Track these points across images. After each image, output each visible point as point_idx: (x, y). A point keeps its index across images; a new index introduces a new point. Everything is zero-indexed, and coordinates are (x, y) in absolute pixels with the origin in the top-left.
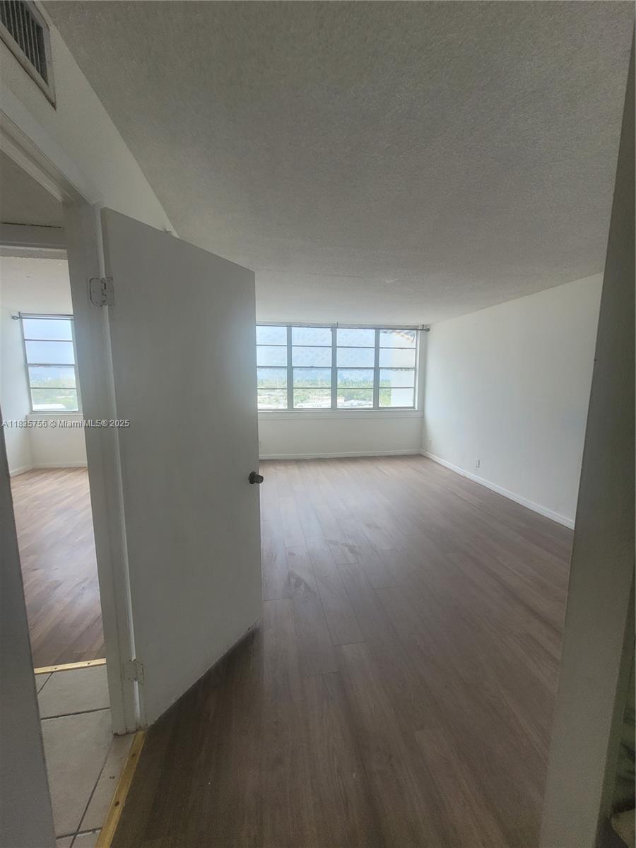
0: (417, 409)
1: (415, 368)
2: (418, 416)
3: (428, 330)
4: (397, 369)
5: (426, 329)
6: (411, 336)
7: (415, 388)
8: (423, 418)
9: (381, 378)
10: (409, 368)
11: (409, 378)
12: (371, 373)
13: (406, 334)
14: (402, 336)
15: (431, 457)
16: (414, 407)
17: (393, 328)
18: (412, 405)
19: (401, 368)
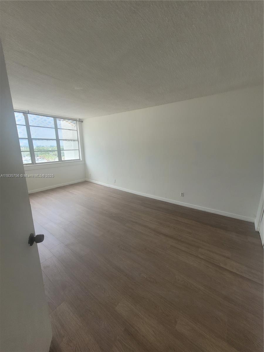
0: (81, 160)
1: (78, 140)
2: (82, 163)
3: (82, 122)
4: (69, 140)
5: (81, 121)
6: (74, 124)
7: (79, 150)
8: (85, 164)
9: (61, 145)
10: (75, 140)
11: (75, 145)
12: (55, 142)
13: (71, 122)
14: (69, 123)
15: (91, 181)
16: (80, 159)
17: (64, 119)
18: (79, 158)
19: (71, 140)
